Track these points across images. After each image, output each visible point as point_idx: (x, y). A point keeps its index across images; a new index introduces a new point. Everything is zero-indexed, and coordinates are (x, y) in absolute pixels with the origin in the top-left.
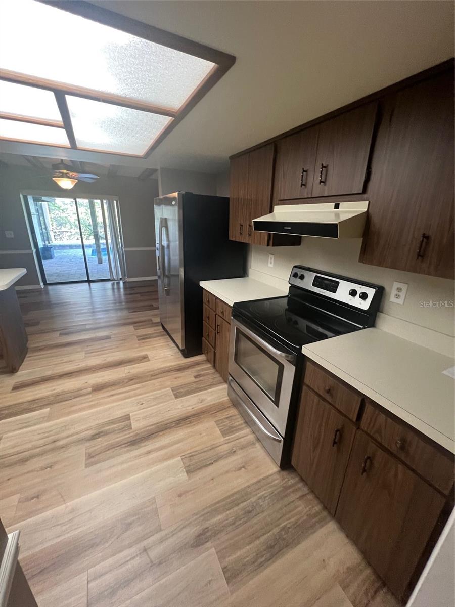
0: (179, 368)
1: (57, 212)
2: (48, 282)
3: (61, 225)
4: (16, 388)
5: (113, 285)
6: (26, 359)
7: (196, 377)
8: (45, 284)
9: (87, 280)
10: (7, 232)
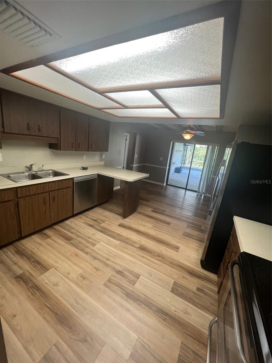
0: (192, 272)
2: (168, 183)
4: (120, 225)
5: (198, 195)
6: (132, 215)
7: (198, 289)
9: (185, 188)
10: (161, 158)
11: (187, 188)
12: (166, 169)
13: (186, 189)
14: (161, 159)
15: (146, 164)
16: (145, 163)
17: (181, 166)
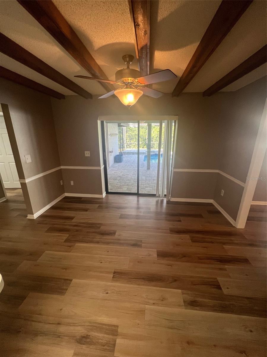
1: (130, 132)
2: (109, 191)
3: (131, 139)
5: (157, 202)
8: (107, 192)
9: (136, 192)
10: (86, 152)
11: (140, 192)
12: (100, 170)
13: (138, 194)
14: (87, 154)
15: (62, 167)
16: (60, 166)
17: (121, 152)
